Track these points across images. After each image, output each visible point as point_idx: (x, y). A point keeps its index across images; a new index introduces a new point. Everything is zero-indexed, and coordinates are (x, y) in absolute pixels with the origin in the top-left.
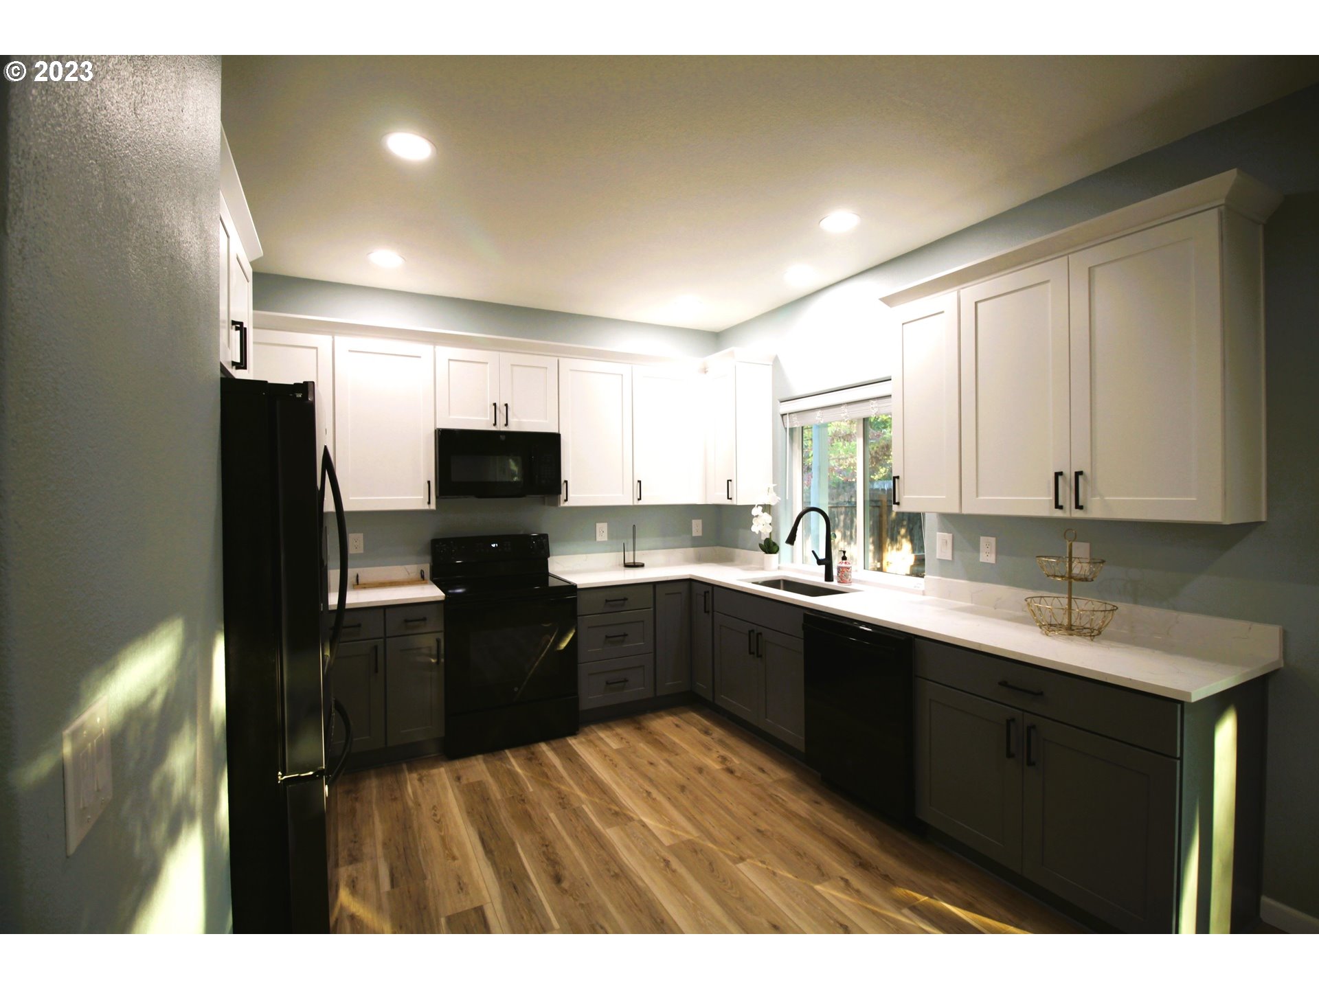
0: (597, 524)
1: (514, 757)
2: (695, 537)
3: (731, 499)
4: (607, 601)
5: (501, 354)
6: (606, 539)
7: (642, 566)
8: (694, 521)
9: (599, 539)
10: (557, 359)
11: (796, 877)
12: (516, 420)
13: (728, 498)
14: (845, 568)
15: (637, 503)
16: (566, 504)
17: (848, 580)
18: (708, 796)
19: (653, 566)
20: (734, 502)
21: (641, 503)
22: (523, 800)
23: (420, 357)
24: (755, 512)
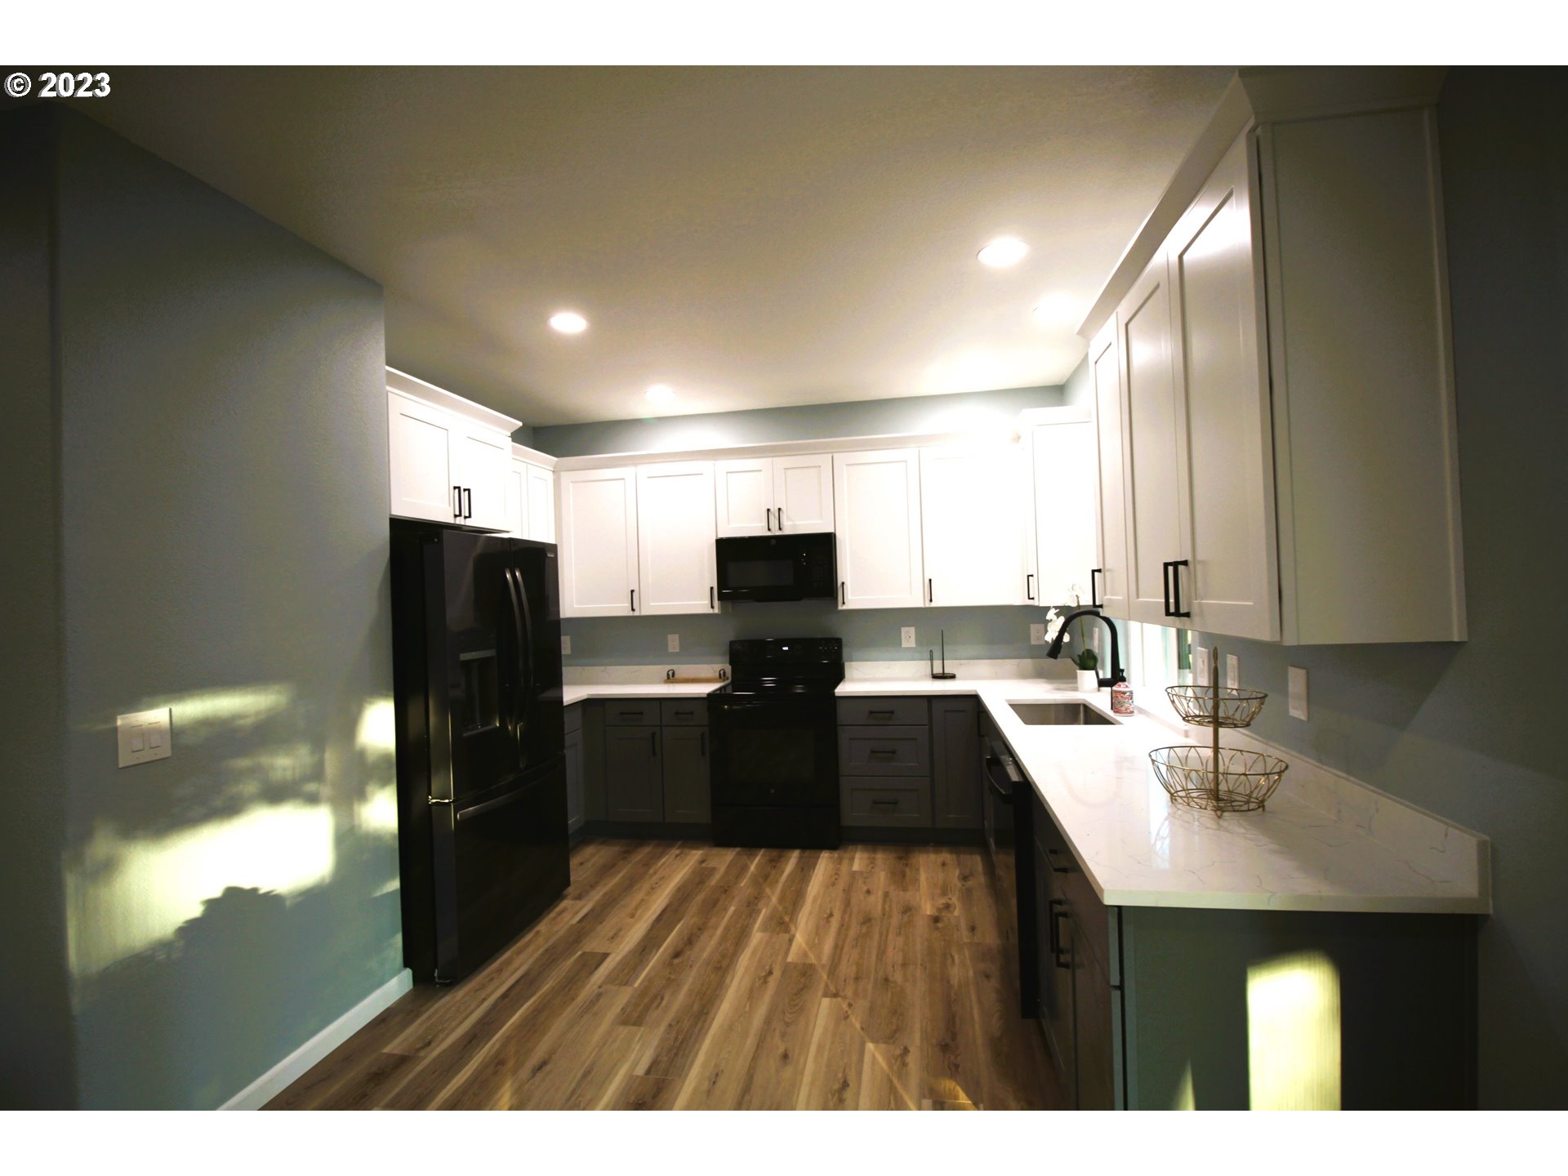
0: (902, 628)
1: (762, 856)
2: (1034, 646)
3: (1033, 599)
4: (871, 712)
5: (775, 459)
6: (914, 645)
7: (953, 677)
8: (1032, 626)
9: (905, 644)
10: (831, 455)
11: (862, 1029)
12: (790, 523)
13: (1029, 598)
14: (1119, 692)
15: (928, 605)
16: (845, 607)
17: (1123, 708)
18: (881, 934)
19: (965, 678)
20: (1035, 603)
21: (933, 605)
22: (726, 891)
23: (702, 474)
24: (1051, 615)
